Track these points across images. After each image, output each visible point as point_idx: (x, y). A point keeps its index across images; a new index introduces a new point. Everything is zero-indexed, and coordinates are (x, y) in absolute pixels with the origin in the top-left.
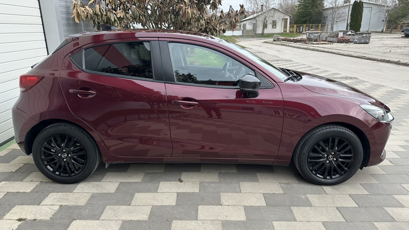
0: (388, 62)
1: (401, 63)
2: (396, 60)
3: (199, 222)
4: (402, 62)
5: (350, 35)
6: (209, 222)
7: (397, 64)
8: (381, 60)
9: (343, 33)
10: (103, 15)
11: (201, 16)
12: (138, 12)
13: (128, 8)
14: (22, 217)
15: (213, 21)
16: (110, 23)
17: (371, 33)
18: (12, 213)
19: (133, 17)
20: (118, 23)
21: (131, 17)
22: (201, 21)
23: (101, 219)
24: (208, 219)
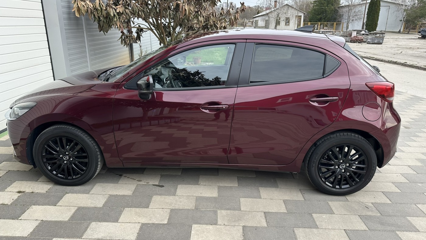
0: (395, 63)
1: (408, 65)
2: (403, 62)
3: (176, 197)
4: (408, 63)
5: (363, 34)
6: (185, 197)
7: (404, 66)
8: (389, 61)
9: (357, 32)
10: (103, 10)
11: (199, 13)
12: (137, 8)
13: (128, 3)
14: (21, 190)
15: (212, 18)
16: (110, 18)
17: (384, 33)
18: (13, 187)
19: (132, 12)
20: (117, 18)
21: (130, 12)
22: (199, 18)
23: (90, 193)
24: (185, 195)
